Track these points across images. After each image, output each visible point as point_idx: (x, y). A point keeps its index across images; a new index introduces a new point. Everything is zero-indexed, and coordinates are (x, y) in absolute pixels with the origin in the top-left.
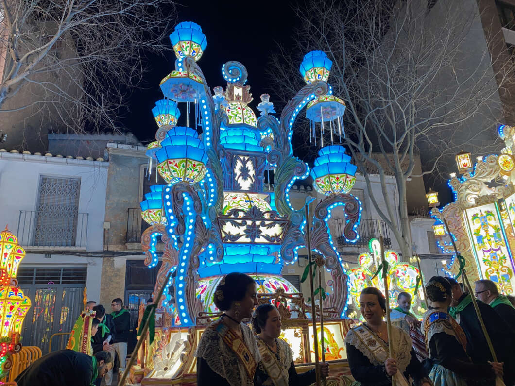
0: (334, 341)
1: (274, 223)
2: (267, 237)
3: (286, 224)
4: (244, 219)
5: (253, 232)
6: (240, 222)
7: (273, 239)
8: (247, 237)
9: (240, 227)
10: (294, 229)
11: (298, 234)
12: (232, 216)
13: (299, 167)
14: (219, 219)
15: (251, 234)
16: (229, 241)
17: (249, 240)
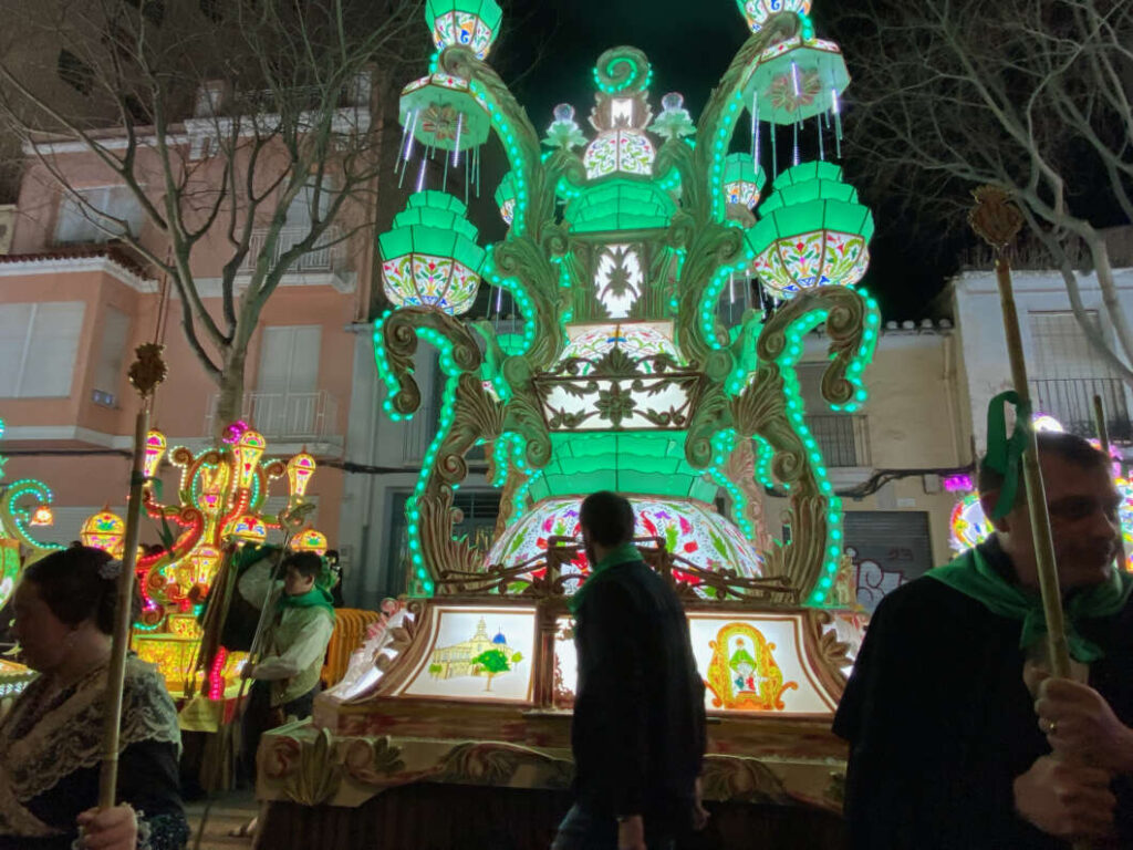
0: (772, 663)
1: (665, 382)
2: (651, 415)
3: (697, 381)
4: (593, 379)
5: (616, 405)
6: (583, 384)
7: (664, 418)
8: (603, 416)
9: (585, 396)
10: (713, 391)
11: (721, 402)
12: (566, 374)
13: (728, 242)
14: (536, 383)
15: (609, 410)
16: (562, 427)
17: (608, 423)
